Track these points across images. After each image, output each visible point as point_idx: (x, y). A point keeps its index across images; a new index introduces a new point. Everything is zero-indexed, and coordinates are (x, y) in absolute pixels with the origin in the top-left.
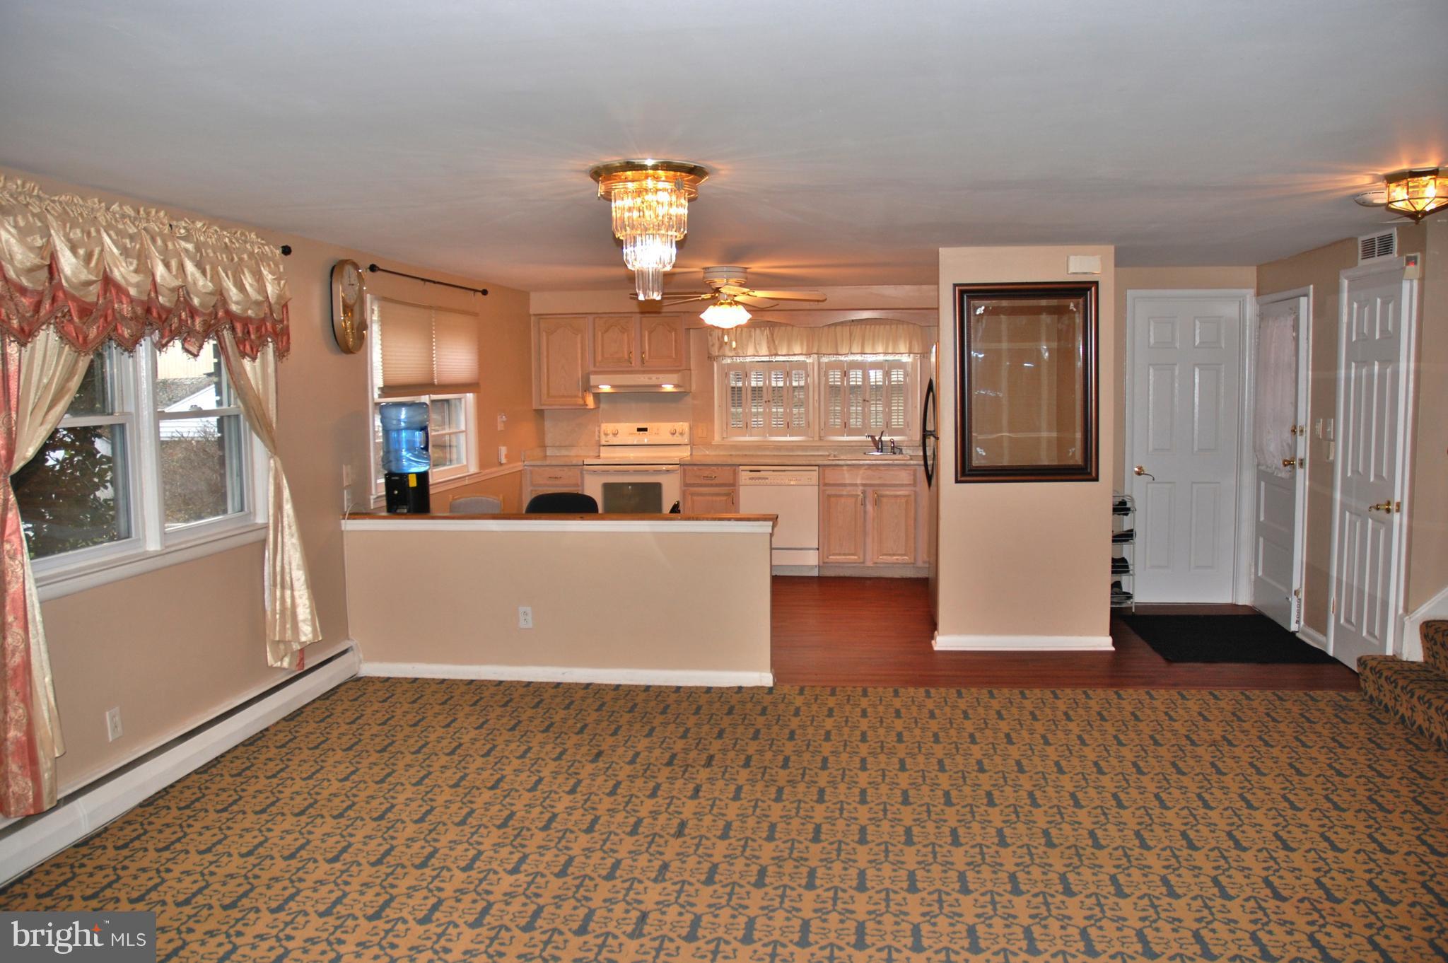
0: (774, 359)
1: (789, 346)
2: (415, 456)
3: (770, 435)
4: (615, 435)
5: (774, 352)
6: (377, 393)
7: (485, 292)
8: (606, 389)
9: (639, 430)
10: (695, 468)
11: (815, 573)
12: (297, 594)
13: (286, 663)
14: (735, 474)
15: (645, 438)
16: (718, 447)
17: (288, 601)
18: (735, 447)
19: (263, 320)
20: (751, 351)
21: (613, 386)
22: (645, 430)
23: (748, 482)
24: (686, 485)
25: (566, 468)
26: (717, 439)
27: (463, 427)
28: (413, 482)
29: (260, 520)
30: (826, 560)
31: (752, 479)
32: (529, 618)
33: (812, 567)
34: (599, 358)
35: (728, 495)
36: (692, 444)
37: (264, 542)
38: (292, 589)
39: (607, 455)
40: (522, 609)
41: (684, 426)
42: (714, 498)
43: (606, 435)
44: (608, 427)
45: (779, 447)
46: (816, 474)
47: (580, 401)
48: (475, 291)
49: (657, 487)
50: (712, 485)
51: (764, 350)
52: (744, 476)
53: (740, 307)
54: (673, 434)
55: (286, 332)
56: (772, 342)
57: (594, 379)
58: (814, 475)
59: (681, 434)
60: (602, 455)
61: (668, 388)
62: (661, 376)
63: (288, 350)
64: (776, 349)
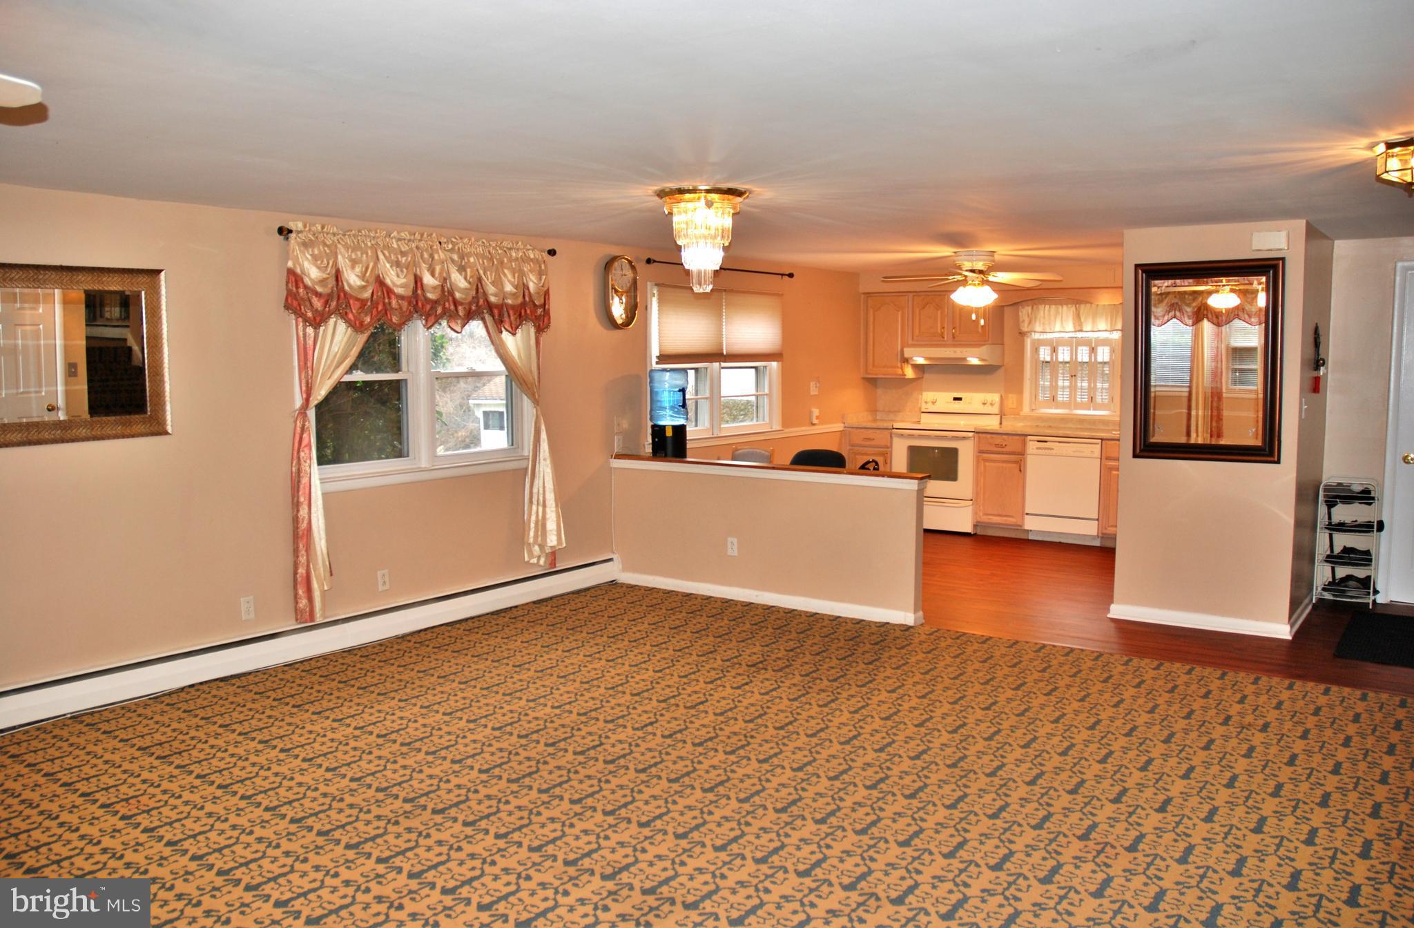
0: (1079, 335)
1: (1094, 323)
2: (675, 412)
3: (1076, 408)
4: (934, 403)
5: (1078, 328)
6: (654, 360)
7: (791, 275)
8: (920, 361)
9: (955, 399)
10: (989, 436)
11: (1097, 543)
12: (548, 510)
13: (542, 561)
14: (1024, 444)
15: (957, 406)
16: (1026, 418)
17: (540, 514)
18: (1042, 419)
19: (524, 304)
20: (1058, 327)
21: (926, 358)
22: (960, 399)
23: (1035, 451)
24: (981, 452)
25: (878, 431)
26: (1026, 410)
27: (767, 391)
28: (669, 433)
29: (526, 453)
30: (1105, 531)
31: (1038, 448)
32: (735, 548)
33: (1093, 537)
34: (917, 332)
35: (1016, 462)
36: (1002, 414)
37: (526, 469)
38: (544, 506)
39: (928, 421)
40: (730, 539)
41: (995, 397)
42: (1004, 465)
43: (926, 402)
44: (928, 396)
45: (1082, 421)
46: (1099, 446)
47: (900, 372)
48: (782, 275)
49: (953, 453)
50: (1002, 453)
51: (1070, 326)
52: (1032, 446)
53: (987, 288)
54: (984, 404)
55: (547, 313)
56: (1078, 317)
57: (908, 352)
58: (1097, 449)
59: (992, 404)
60: (922, 421)
61: (974, 361)
62: (964, 350)
63: (548, 326)
64: (1081, 325)
